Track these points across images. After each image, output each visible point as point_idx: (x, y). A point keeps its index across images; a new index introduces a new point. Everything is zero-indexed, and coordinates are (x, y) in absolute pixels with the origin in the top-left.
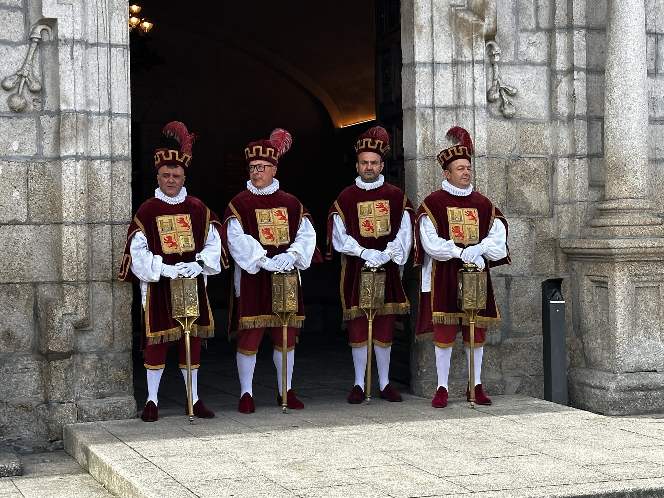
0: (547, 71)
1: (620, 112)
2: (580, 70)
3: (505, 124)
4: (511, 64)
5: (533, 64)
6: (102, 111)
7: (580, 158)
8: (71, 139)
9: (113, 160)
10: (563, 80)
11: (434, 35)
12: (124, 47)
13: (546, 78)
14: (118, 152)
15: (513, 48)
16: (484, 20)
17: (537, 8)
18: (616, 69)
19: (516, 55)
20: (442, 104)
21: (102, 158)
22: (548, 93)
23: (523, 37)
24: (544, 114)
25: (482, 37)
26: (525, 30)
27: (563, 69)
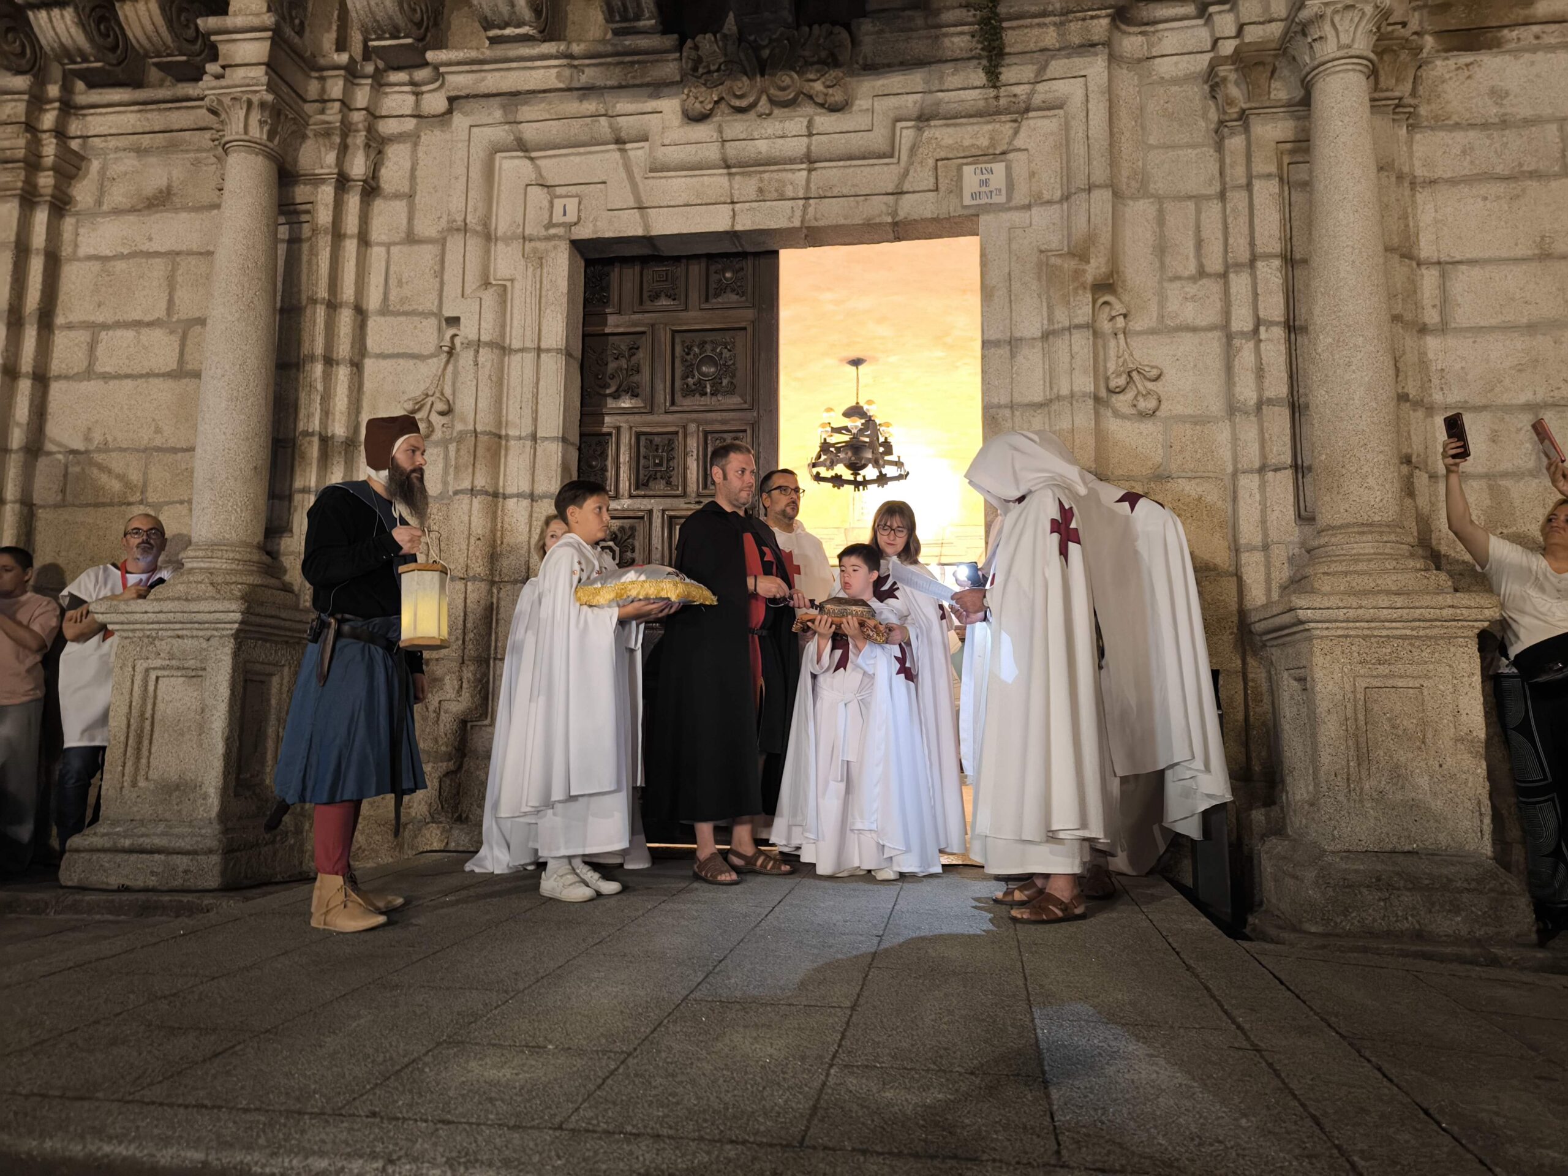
0: (1219, 338)
1: (1330, 374)
2: (1271, 324)
3: (1142, 426)
4: (1152, 332)
5: (1194, 329)
6: (523, 434)
7: (1276, 470)
8: (467, 468)
9: (532, 497)
10: (1245, 347)
11: (1013, 298)
12: (558, 351)
13: (1218, 350)
14: (540, 489)
15: (1154, 308)
16: (1089, 262)
17: (1199, 244)
18: (1321, 303)
19: (1161, 317)
20: (1026, 400)
21: (519, 495)
22: (1223, 375)
23: (1174, 290)
24: (1216, 406)
25: (1085, 288)
26: (1177, 278)
27: (1245, 329)
